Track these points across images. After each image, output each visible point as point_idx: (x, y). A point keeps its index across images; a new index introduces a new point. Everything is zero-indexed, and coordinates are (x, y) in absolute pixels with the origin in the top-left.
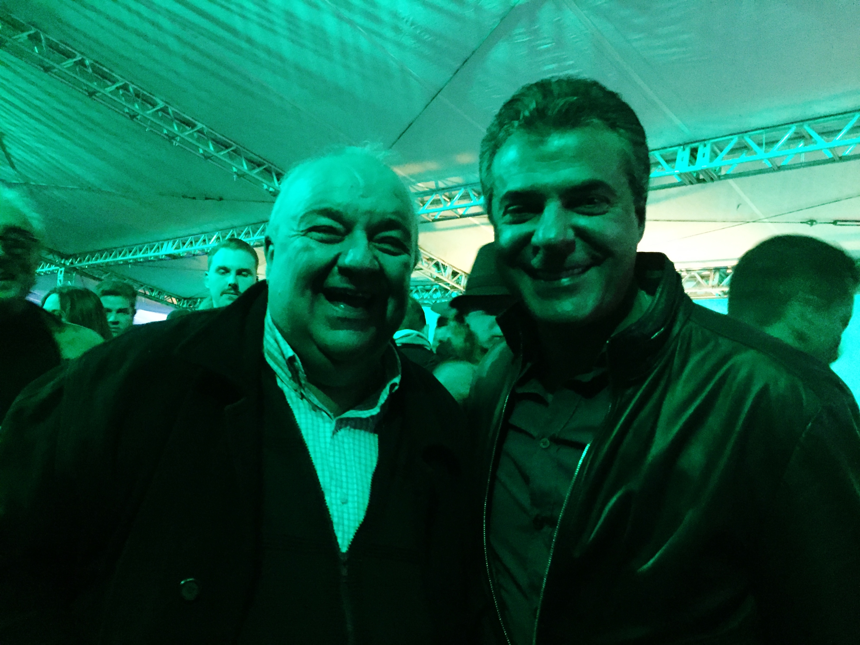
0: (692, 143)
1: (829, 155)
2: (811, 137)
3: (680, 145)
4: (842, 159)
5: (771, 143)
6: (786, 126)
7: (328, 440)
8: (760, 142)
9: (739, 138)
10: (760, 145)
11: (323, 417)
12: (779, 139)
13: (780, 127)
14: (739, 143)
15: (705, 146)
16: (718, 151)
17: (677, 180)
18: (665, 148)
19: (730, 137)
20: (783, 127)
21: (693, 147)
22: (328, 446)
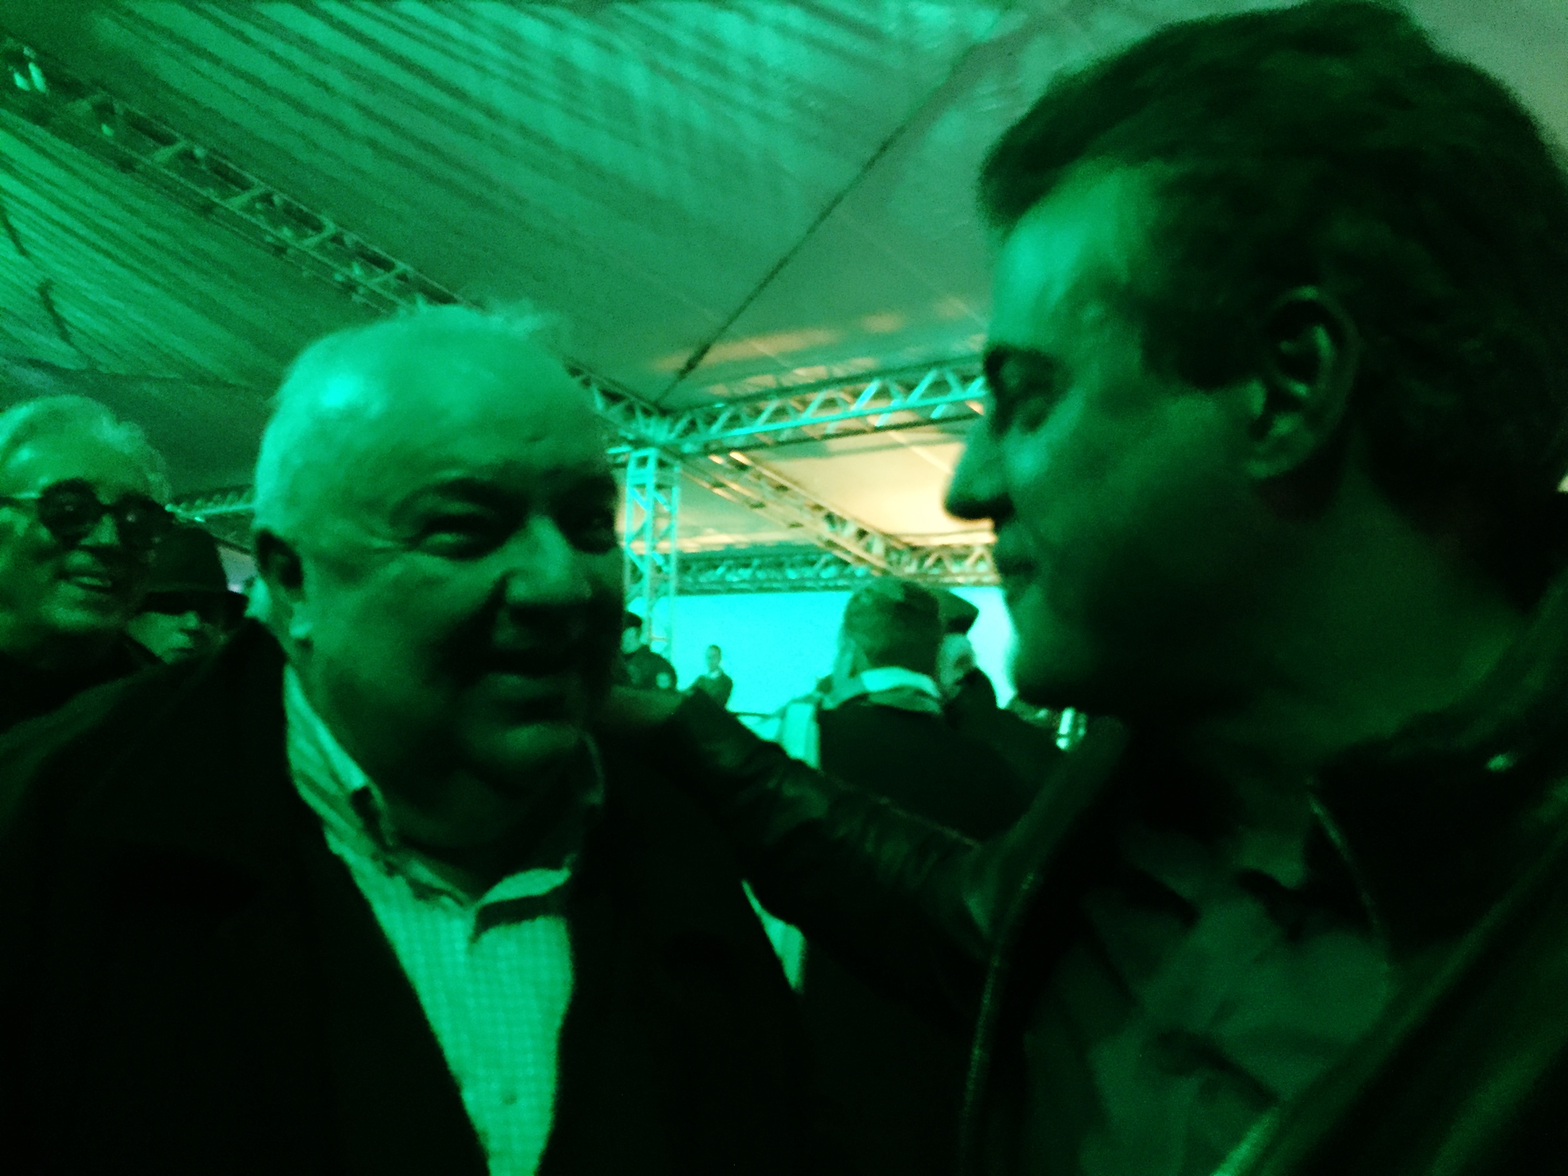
22: (461, 971)
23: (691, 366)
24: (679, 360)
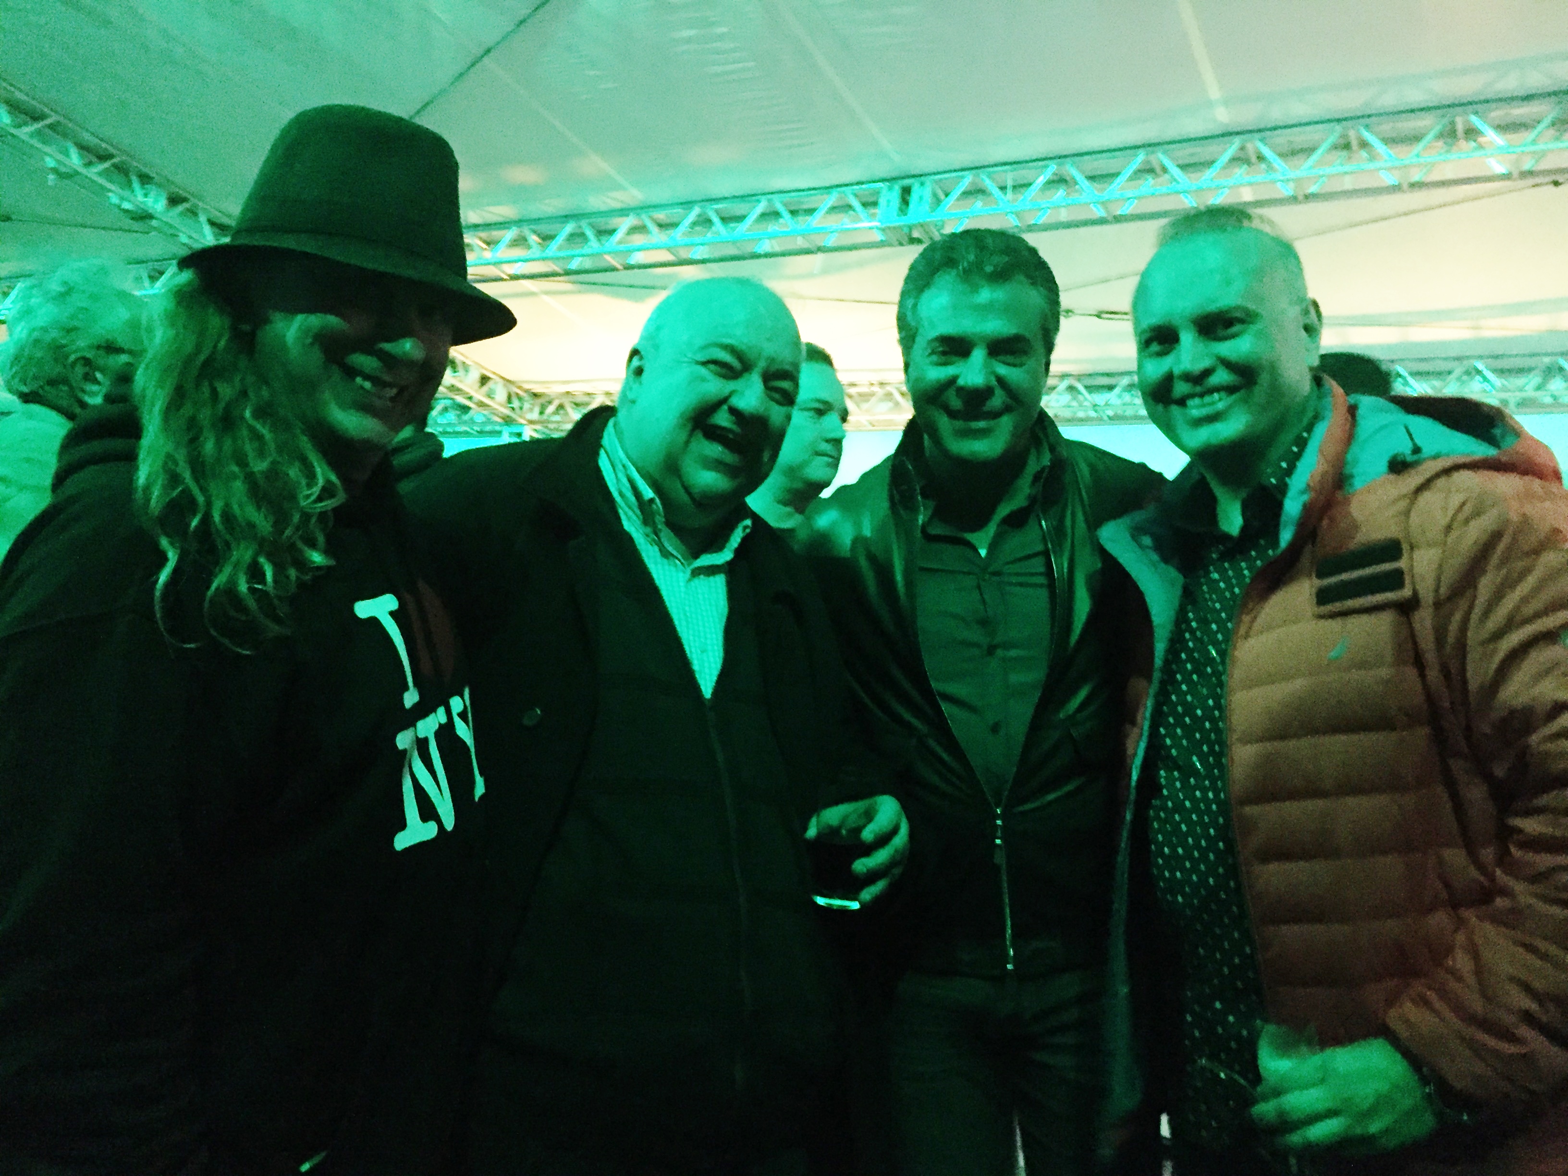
0: (903, 178)
1: (1099, 212)
2: (1076, 183)
3: (885, 180)
4: (1118, 219)
5: (1021, 186)
6: (1041, 163)
7: (683, 589)
8: (1003, 185)
9: (974, 176)
10: (1003, 188)
11: (676, 566)
12: (1032, 181)
13: (1031, 164)
14: (973, 183)
15: (922, 184)
16: (942, 196)
17: (879, 237)
18: (862, 183)
19: (960, 174)
20: (1035, 164)
21: (905, 185)
22: (683, 595)
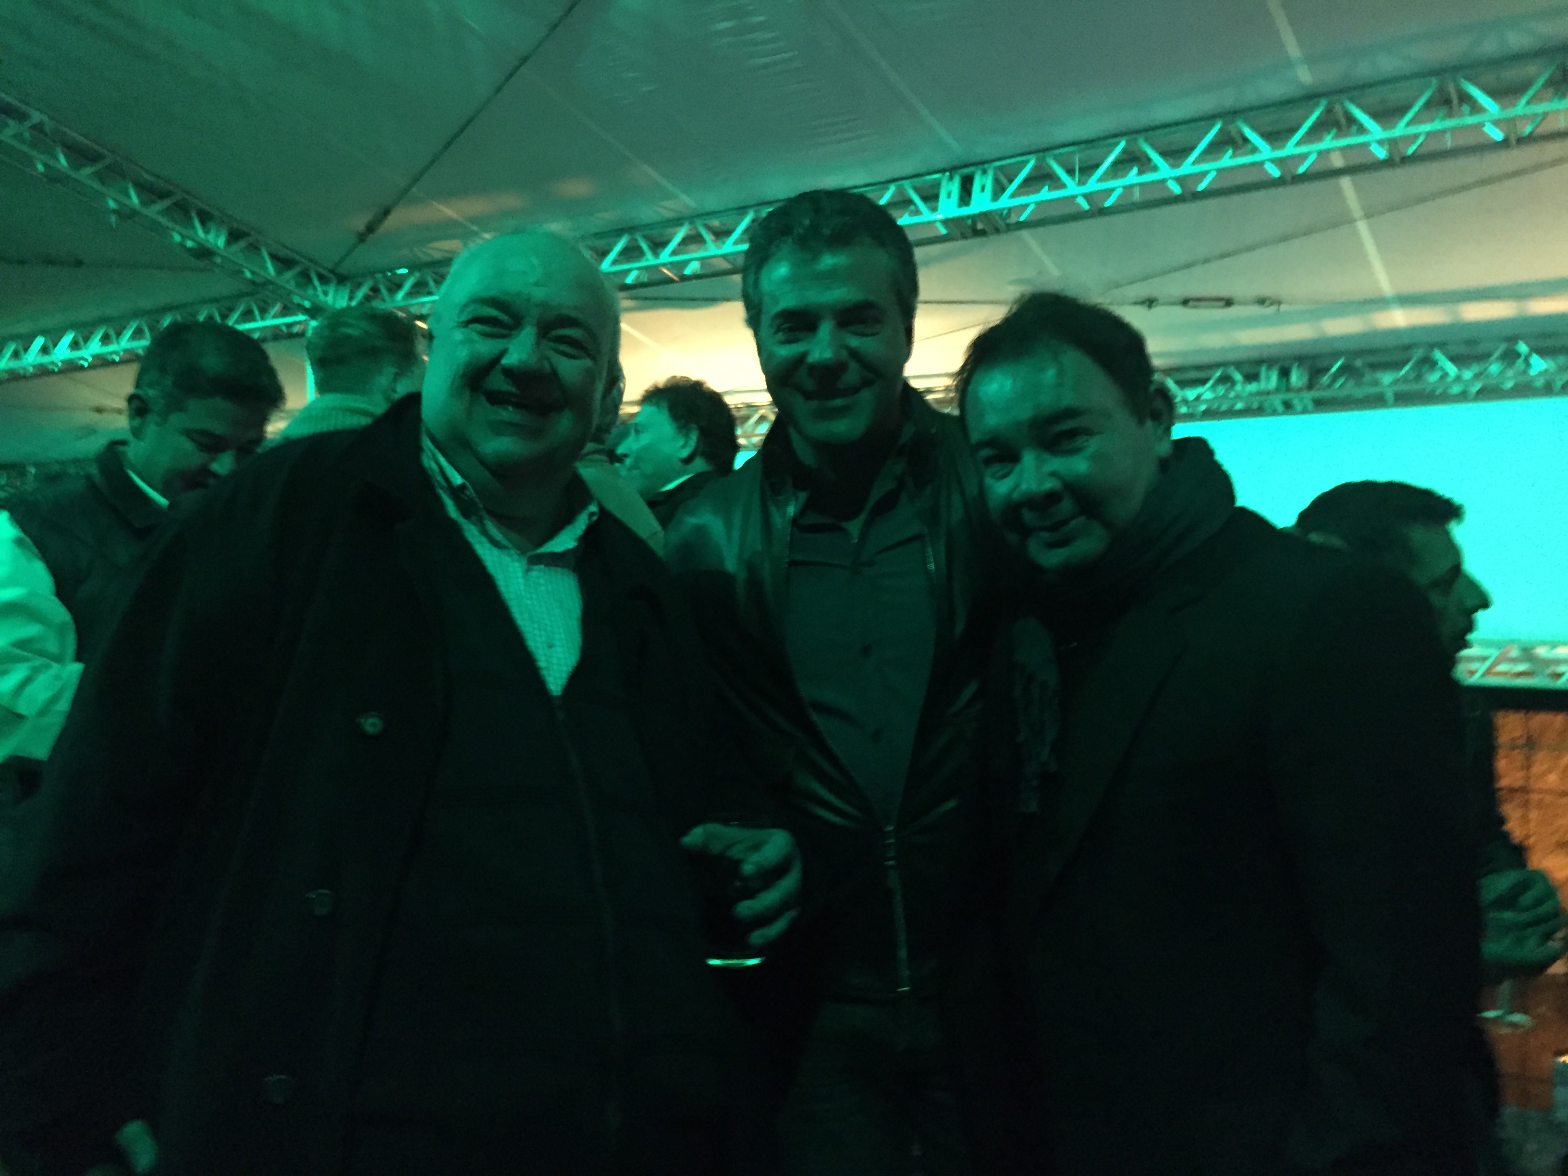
0: (964, 166)
1: (1178, 190)
2: (1149, 159)
3: (943, 171)
4: (1196, 196)
5: (1087, 170)
6: (1110, 141)
7: (521, 580)
8: (1071, 168)
9: (1038, 160)
10: (1070, 172)
12: (1099, 162)
13: (1100, 142)
14: (1038, 168)
15: (984, 172)
16: (1005, 181)
17: (944, 230)
18: (921, 175)
19: (1023, 158)
20: (1105, 142)
21: (965, 175)
23: (371, 228)
24: (360, 222)
